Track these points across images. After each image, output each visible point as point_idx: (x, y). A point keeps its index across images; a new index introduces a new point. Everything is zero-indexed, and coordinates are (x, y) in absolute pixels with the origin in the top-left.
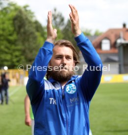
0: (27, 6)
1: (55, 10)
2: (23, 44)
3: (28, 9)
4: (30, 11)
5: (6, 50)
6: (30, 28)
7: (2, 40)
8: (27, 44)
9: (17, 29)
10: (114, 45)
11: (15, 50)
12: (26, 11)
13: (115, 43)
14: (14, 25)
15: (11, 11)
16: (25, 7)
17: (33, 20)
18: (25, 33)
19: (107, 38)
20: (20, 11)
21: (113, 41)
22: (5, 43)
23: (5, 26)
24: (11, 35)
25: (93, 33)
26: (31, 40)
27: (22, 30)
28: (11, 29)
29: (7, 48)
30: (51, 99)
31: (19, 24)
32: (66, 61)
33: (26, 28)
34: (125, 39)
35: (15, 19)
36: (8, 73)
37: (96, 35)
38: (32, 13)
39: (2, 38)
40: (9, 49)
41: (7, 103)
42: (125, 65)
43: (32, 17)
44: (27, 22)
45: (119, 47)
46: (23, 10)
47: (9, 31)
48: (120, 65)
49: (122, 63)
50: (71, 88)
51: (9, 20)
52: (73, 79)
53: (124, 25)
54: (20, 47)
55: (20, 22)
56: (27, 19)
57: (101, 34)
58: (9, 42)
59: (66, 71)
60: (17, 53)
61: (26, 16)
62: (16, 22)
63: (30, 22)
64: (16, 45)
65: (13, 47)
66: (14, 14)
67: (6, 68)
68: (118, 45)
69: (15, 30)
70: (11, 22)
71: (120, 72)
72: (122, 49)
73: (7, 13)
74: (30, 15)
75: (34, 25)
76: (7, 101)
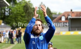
0: (30, 1)
1: (42, 3)
2: (28, 18)
3: (30, 2)
4: (31, 3)
5: (21, 20)
6: (31, 11)
7: (19, 16)
8: (29, 18)
9: (25, 11)
10: (67, 19)
11: (24, 20)
12: (29, 3)
13: (67, 18)
14: (24, 9)
15: (23, 3)
16: (29, 2)
17: (32, 7)
18: (29, 13)
19: (64, 16)
20: (27, 3)
21: (66, 17)
22: (20, 17)
23: (20, 9)
24: (23, 13)
25: (58, 13)
26: (31, 16)
27: (28, 12)
28: (23, 11)
29: (21, 19)
30: (33, 42)
31: (26, 9)
32: (39, 27)
33: (29, 10)
34: (71, 16)
35: (24, 7)
36: (21, 30)
37: (59, 14)
38: (32, 4)
39: (19, 15)
40: (22, 20)
41: (20, 43)
42: (71, 27)
43: (32, 6)
44: (29, 8)
45: (69, 19)
46: (28, 3)
47: (22, 12)
48: (69, 28)
49: (70, 26)
50: (41, 38)
51: (22, 7)
52: (41, 34)
53: (71, 10)
54: (26, 19)
55: (27, 8)
56: (29, 7)
57: (61, 14)
58: (22, 16)
59: (39, 31)
60: (25, 21)
61: (29, 5)
62: (25, 8)
63: (31, 8)
64: (25, 18)
65: (23, 19)
66: (24, 4)
67: (20, 28)
68: (68, 19)
69: (24, 11)
70: (23, 8)
71: (69, 31)
72: (70, 20)
73: (21, 4)
74: (31, 5)
75: (33, 10)
76: (21, 42)
